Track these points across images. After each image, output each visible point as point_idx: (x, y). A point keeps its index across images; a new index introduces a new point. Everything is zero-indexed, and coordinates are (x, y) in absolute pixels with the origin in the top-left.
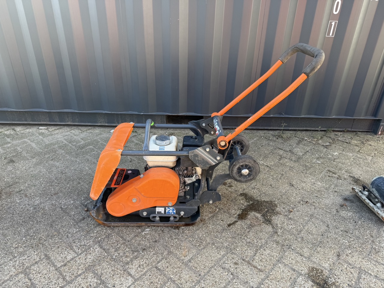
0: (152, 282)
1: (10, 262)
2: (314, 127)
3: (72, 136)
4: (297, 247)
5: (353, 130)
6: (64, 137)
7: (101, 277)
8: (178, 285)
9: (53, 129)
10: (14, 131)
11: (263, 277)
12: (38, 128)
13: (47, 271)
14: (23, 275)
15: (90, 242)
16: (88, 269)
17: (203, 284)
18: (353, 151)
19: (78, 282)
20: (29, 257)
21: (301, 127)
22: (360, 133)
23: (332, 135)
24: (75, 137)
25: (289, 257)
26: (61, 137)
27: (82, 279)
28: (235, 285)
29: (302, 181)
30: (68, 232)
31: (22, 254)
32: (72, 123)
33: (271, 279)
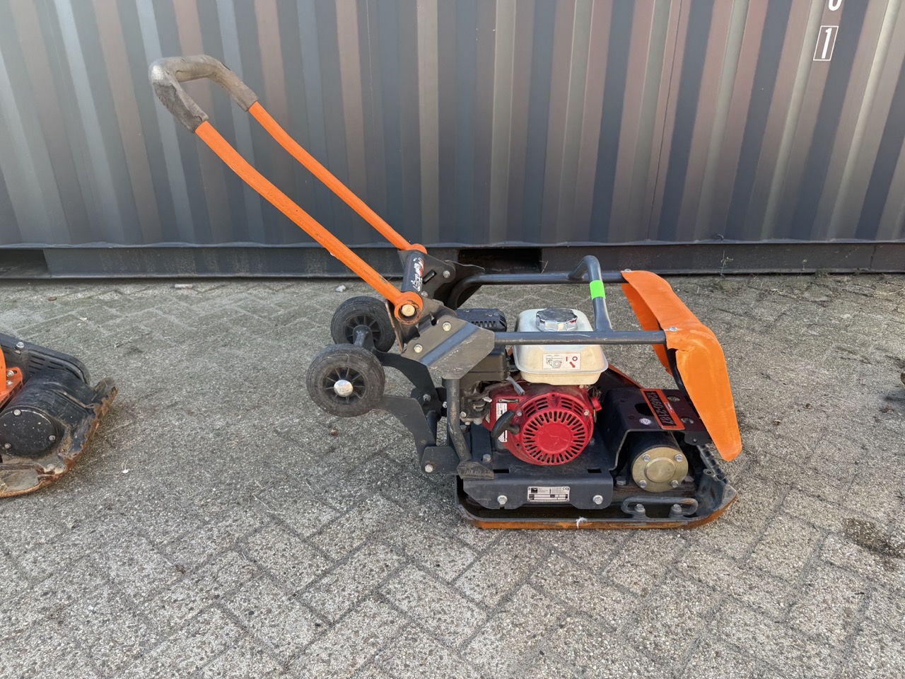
0: (516, 556)
1: (199, 530)
2: (787, 267)
3: (254, 301)
4: (807, 485)
5: (873, 270)
6: (236, 302)
7: (404, 550)
8: (573, 559)
9: (208, 288)
10: (120, 296)
11: (750, 539)
12: (174, 287)
13: (286, 544)
14: (235, 554)
15: (361, 489)
16: (372, 538)
17: (627, 557)
18: (882, 310)
19: (359, 560)
20: (237, 520)
21: (759, 267)
22: (890, 277)
23: (830, 281)
24: (262, 302)
25: (796, 503)
26: (229, 302)
27: (365, 555)
28: (695, 555)
29: (786, 369)
30: (306, 475)
31: (220, 517)
32: (248, 275)
33: (768, 543)
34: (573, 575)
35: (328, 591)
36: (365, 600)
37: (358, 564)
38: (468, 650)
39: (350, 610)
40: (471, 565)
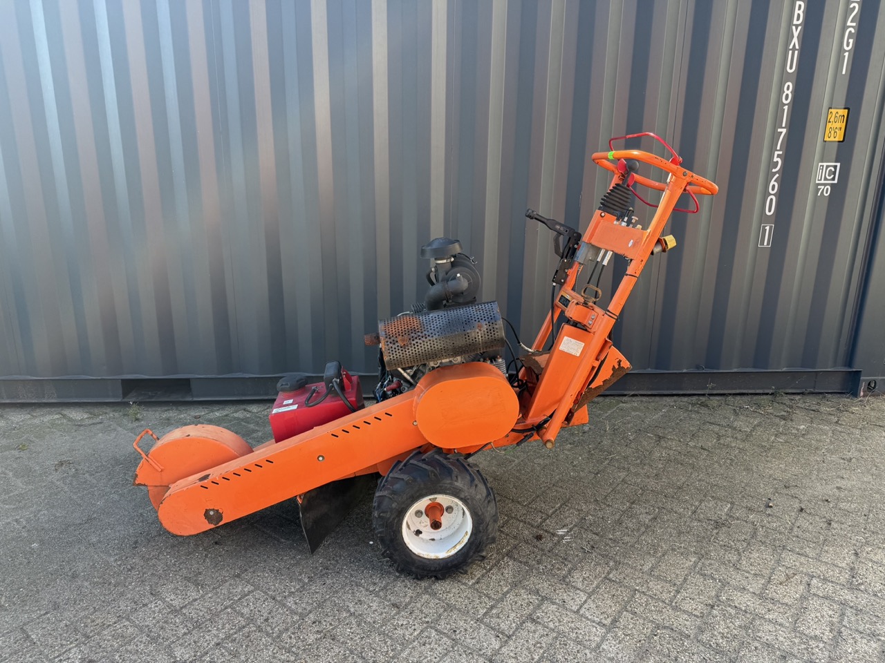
0: (614, 595)
2: (753, 389)
4: (794, 547)
5: (817, 391)
7: (538, 592)
10: (250, 414)
16: (514, 585)
18: (829, 423)
19: (511, 599)
21: (732, 389)
22: (830, 395)
23: (786, 399)
25: (788, 558)
27: (514, 596)
33: (774, 584)
34: (654, 606)
35: (498, 617)
36: (524, 623)
37: (511, 602)
38: (601, 650)
39: (517, 629)
40: (585, 602)
